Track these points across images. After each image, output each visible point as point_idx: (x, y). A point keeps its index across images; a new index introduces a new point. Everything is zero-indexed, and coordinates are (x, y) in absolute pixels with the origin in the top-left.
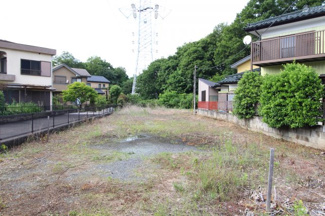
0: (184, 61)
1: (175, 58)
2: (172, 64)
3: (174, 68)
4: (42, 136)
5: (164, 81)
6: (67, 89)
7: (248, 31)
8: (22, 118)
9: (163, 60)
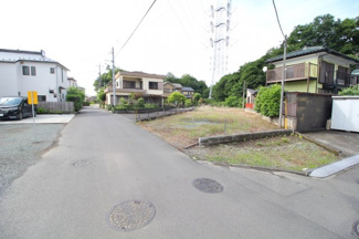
0: (243, 76)
1: (238, 74)
2: (235, 78)
3: (237, 81)
4: (161, 117)
5: (229, 90)
6: (171, 96)
7: (266, 64)
8: (150, 111)
9: (230, 75)
